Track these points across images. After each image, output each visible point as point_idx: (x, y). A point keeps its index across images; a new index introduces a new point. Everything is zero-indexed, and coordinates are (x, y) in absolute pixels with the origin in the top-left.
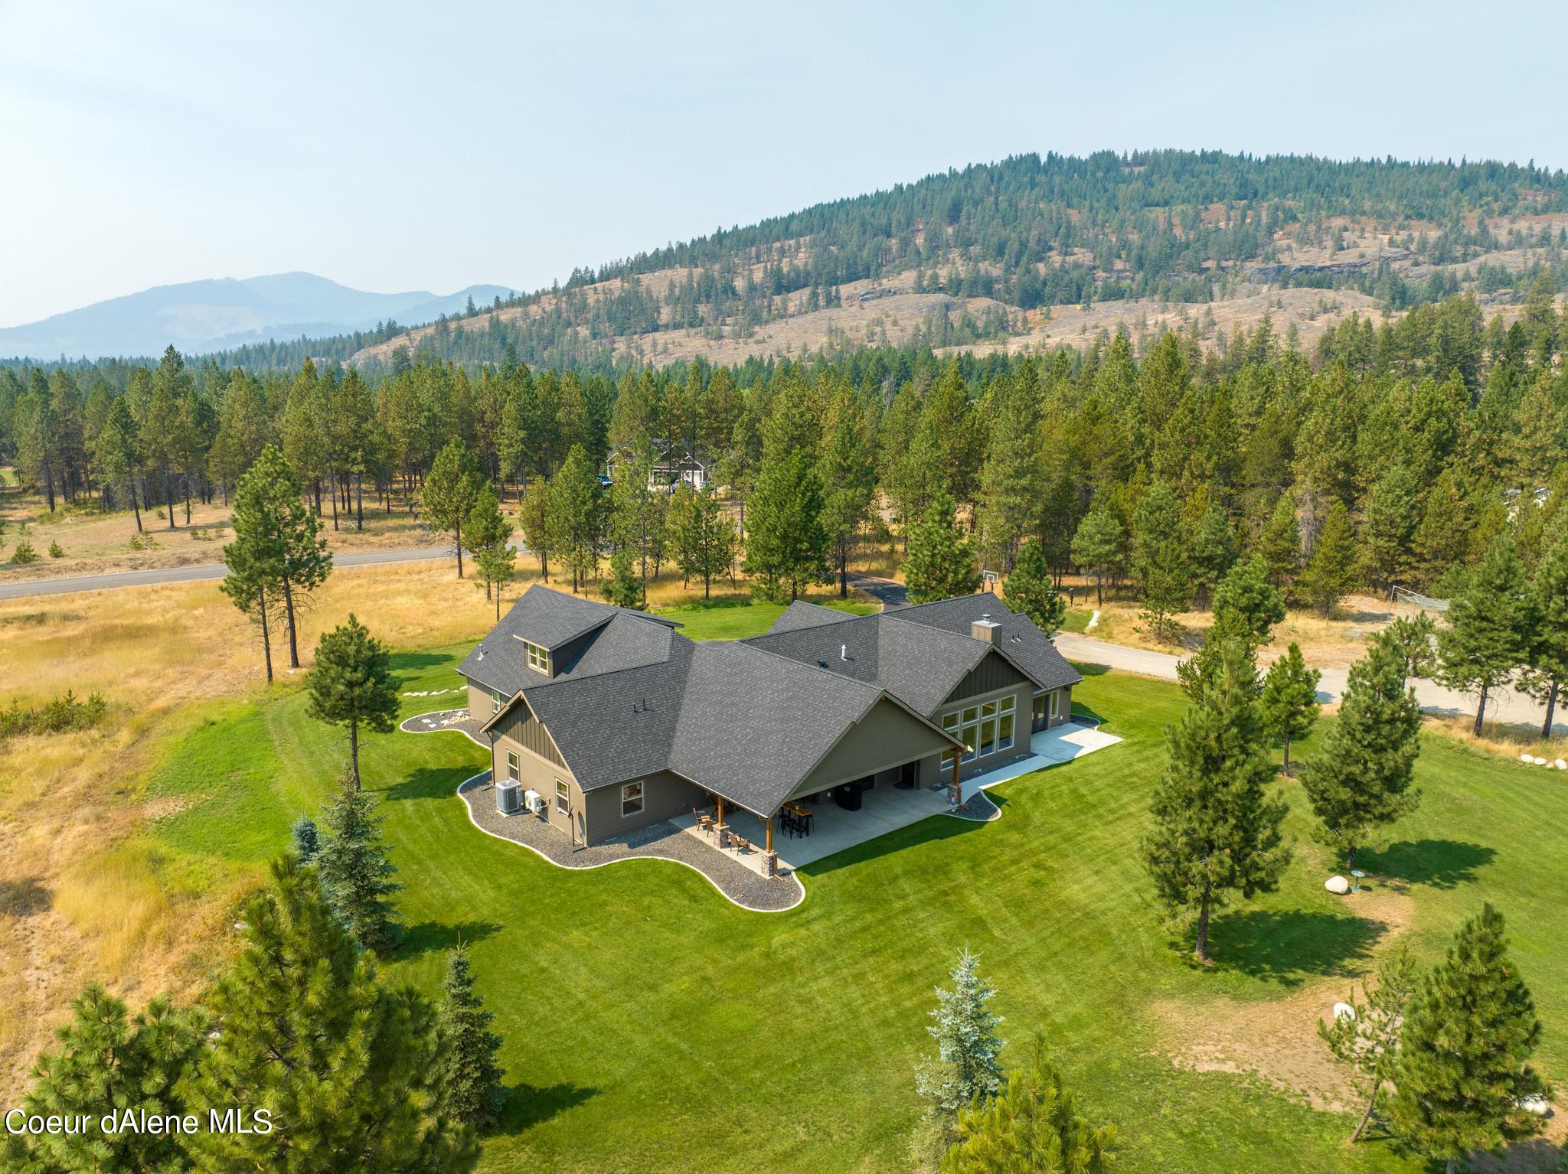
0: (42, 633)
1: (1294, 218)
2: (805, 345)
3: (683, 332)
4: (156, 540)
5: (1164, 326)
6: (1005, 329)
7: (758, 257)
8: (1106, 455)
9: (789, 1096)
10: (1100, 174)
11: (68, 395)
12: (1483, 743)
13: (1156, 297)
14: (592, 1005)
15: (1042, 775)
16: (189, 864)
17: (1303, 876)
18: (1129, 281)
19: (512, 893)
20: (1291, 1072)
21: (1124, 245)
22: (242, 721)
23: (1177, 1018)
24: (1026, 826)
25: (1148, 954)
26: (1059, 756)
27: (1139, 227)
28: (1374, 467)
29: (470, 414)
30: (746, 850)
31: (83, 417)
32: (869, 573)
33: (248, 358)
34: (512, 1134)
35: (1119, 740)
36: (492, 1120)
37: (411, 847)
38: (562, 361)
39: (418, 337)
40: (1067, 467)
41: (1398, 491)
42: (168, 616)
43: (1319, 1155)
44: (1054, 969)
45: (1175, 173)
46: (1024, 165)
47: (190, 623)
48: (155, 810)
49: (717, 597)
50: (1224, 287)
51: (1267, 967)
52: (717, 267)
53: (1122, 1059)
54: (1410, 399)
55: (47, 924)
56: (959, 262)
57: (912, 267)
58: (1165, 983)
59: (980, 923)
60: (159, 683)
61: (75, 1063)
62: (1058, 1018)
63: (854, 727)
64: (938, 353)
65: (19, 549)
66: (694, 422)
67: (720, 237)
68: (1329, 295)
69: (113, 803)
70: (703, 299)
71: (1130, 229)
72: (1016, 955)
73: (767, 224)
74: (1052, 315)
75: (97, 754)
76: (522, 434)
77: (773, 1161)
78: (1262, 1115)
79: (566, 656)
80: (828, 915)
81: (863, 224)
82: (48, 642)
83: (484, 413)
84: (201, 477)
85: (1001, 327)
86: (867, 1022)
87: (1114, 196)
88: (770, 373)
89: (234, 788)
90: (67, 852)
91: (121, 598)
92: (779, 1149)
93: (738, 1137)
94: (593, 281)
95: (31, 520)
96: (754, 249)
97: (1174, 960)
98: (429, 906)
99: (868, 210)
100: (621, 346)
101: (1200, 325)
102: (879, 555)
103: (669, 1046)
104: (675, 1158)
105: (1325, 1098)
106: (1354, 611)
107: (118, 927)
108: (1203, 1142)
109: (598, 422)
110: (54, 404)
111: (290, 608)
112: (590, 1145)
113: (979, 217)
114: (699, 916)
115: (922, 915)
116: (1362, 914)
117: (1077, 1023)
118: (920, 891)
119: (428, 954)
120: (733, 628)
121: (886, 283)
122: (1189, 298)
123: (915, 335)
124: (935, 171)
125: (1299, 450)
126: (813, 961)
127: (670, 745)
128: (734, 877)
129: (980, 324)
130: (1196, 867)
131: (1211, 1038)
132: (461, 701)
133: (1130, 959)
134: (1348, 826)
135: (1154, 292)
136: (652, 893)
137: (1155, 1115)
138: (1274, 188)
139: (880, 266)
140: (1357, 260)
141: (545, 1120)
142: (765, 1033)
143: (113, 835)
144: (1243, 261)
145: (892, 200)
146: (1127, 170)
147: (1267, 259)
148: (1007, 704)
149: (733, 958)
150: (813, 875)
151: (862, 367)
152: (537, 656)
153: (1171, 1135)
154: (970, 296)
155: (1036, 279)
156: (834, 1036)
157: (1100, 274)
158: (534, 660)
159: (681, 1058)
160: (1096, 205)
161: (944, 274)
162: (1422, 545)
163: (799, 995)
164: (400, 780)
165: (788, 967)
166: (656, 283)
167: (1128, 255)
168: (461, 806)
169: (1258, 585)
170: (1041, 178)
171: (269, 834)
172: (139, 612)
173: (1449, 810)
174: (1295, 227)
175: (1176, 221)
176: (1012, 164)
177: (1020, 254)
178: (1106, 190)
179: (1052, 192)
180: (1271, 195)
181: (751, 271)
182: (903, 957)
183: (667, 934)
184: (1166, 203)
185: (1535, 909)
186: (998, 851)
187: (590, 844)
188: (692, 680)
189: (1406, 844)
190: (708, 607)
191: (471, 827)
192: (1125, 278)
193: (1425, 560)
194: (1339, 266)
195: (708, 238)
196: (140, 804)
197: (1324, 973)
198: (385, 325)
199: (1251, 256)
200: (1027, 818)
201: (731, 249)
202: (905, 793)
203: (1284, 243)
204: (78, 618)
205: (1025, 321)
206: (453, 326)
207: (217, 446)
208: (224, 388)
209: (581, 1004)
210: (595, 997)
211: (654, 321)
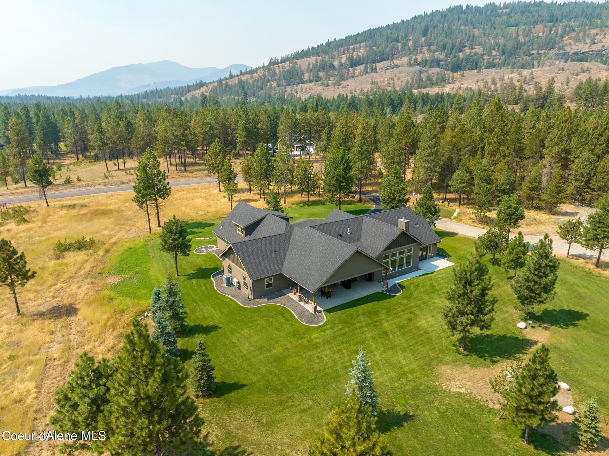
0: (74, 212)
1: (574, 30)
2: (362, 88)
3: (313, 84)
4: (113, 175)
5: (512, 80)
6: (444, 81)
7: (344, 52)
8: (468, 146)
9: (309, 390)
10: (488, 13)
11: (82, 118)
12: (599, 270)
13: (509, 67)
14: (249, 356)
15: (421, 278)
16: (121, 301)
17: (510, 321)
18: (498, 60)
19: (226, 315)
20: (485, 393)
21: (497, 44)
22: (141, 248)
23: (449, 372)
24: (410, 297)
25: (444, 348)
26: (429, 270)
27: (504, 36)
28: (577, 152)
29: (225, 125)
30: (307, 303)
31: (87, 126)
32: (372, 192)
33: (148, 96)
34: (218, 397)
35: (453, 264)
36: (212, 393)
37: (194, 297)
38: (265, 96)
39: (211, 87)
40: (452, 150)
41: (586, 163)
42: (116, 206)
43: (486, 423)
44: (409, 352)
45: (521, 12)
46: (456, 10)
47: (124, 209)
48: (111, 280)
49: (313, 201)
50: (539, 62)
51: (487, 355)
52: (327, 56)
53: (425, 385)
54: (598, 123)
55: (77, 320)
56: (426, 53)
57: (407, 55)
58: (448, 359)
59: (386, 333)
60: (113, 232)
61: (81, 374)
62: (406, 369)
63: (346, 262)
64: (415, 92)
65: (66, 178)
66: (310, 128)
67: (329, 44)
68: (586, 65)
69: (97, 277)
70: (321, 70)
71: (500, 37)
72: (396, 345)
73: (348, 38)
74: (465, 75)
75: (92, 259)
76: (245, 133)
77: (300, 412)
78: (470, 407)
79: (250, 229)
80: (332, 328)
81: (387, 37)
82: (76, 216)
83: (231, 125)
84: (129, 149)
85: (443, 80)
86: (339, 366)
87: (494, 23)
88: (346, 101)
89: (137, 273)
90: (83, 295)
91: (101, 198)
92: (303, 408)
93: (290, 403)
94: (278, 63)
95: (71, 164)
96: (342, 48)
97: (453, 351)
98: (198, 318)
99: (389, 31)
100: (289, 90)
101: (527, 79)
102: (377, 183)
103: (272, 371)
104: (268, 409)
105: (494, 403)
106: (563, 211)
107: (98, 322)
108: (447, 415)
109: (274, 127)
110: (77, 121)
111: (157, 206)
112: (242, 403)
113: (435, 33)
114: (288, 326)
115: (366, 329)
116: (528, 337)
117: (412, 371)
118: (367, 320)
119: (196, 335)
120: (317, 214)
121: (396, 62)
122: (523, 67)
123: (407, 84)
124: (418, 14)
125: (546, 145)
126: (324, 345)
127: (283, 264)
128: (302, 312)
129: (434, 79)
130: (459, 319)
131: (459, 380)
132: (215, 242)
133: (437, 349)
134: (527, 304)
135: (508, 64)
136: (273, 317)
137: (432, 405)
138: (566, 17)
139: (393, 55)
140: (601, 48)
141: (229, 393)
142: (304, 368)
143: (97, 289)
144: (549, 50)
145: (400, 26)
146: (500, 11)
147: (560, 49)
148: (409, 251)
149: (297, 342)
150: (330, 313)
151: (383, 99)
152: (240, 229)
153: (436, 412)
154: (430, 67)
155: (458, 60)
156: (327, 371)
157: (486, 57)
158: (239, 230)
159: (275, 376)
160: (486, 27)
161: (420, 58)
162: (594, 185)
163: (318, 356)
164: (192, 272)
165: (316, 346)
166: (303, 63)
167: (498, 49)
168: (212, 283)
169: (514, 206)
170: (463, 16)
171: (147, 291)
172: (107, 204)
173: (576, 297)
174: (573, 34)
175: (520, 33)
176: (451, 10)
177: (452, 49)
178: (490, 20)
179: (467, 22)
180: (564, 20)
181: (341, 58)
182: (356, 344)
183: (276, 332)
184: (517, 25)
185: (597, 338)
186: (398, 306)
187: (254, 298)
188: (292, 240)
189: (554, 310)
190: (308, 205)
191: (214, 290)
192: (496, 59)
193: (595, 191)
194: (592, 51)
195: (324, 44)
196: (106, 278)
197: (507, 359)
198: (198, 82)
199: (552, 48)
200: (412, 294)
201: (333, 49)
202: (369, 283)
203: (568, 42)
204: (86, 206)
205: (453, 78)
206: (224, 82)
207: (134, 138)
208: (137, 113)
209: (245, 355)
210: (250, 353)
211: (302, 79)
